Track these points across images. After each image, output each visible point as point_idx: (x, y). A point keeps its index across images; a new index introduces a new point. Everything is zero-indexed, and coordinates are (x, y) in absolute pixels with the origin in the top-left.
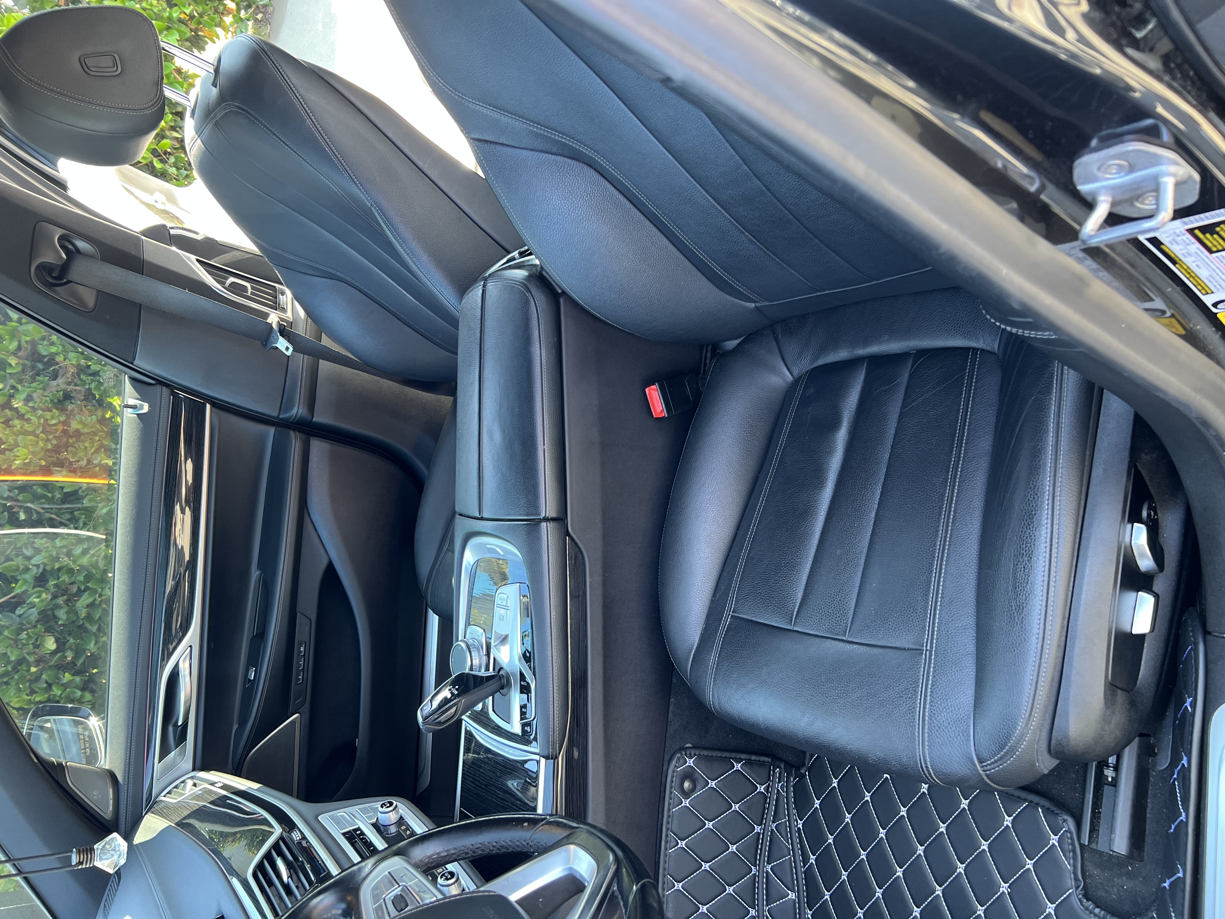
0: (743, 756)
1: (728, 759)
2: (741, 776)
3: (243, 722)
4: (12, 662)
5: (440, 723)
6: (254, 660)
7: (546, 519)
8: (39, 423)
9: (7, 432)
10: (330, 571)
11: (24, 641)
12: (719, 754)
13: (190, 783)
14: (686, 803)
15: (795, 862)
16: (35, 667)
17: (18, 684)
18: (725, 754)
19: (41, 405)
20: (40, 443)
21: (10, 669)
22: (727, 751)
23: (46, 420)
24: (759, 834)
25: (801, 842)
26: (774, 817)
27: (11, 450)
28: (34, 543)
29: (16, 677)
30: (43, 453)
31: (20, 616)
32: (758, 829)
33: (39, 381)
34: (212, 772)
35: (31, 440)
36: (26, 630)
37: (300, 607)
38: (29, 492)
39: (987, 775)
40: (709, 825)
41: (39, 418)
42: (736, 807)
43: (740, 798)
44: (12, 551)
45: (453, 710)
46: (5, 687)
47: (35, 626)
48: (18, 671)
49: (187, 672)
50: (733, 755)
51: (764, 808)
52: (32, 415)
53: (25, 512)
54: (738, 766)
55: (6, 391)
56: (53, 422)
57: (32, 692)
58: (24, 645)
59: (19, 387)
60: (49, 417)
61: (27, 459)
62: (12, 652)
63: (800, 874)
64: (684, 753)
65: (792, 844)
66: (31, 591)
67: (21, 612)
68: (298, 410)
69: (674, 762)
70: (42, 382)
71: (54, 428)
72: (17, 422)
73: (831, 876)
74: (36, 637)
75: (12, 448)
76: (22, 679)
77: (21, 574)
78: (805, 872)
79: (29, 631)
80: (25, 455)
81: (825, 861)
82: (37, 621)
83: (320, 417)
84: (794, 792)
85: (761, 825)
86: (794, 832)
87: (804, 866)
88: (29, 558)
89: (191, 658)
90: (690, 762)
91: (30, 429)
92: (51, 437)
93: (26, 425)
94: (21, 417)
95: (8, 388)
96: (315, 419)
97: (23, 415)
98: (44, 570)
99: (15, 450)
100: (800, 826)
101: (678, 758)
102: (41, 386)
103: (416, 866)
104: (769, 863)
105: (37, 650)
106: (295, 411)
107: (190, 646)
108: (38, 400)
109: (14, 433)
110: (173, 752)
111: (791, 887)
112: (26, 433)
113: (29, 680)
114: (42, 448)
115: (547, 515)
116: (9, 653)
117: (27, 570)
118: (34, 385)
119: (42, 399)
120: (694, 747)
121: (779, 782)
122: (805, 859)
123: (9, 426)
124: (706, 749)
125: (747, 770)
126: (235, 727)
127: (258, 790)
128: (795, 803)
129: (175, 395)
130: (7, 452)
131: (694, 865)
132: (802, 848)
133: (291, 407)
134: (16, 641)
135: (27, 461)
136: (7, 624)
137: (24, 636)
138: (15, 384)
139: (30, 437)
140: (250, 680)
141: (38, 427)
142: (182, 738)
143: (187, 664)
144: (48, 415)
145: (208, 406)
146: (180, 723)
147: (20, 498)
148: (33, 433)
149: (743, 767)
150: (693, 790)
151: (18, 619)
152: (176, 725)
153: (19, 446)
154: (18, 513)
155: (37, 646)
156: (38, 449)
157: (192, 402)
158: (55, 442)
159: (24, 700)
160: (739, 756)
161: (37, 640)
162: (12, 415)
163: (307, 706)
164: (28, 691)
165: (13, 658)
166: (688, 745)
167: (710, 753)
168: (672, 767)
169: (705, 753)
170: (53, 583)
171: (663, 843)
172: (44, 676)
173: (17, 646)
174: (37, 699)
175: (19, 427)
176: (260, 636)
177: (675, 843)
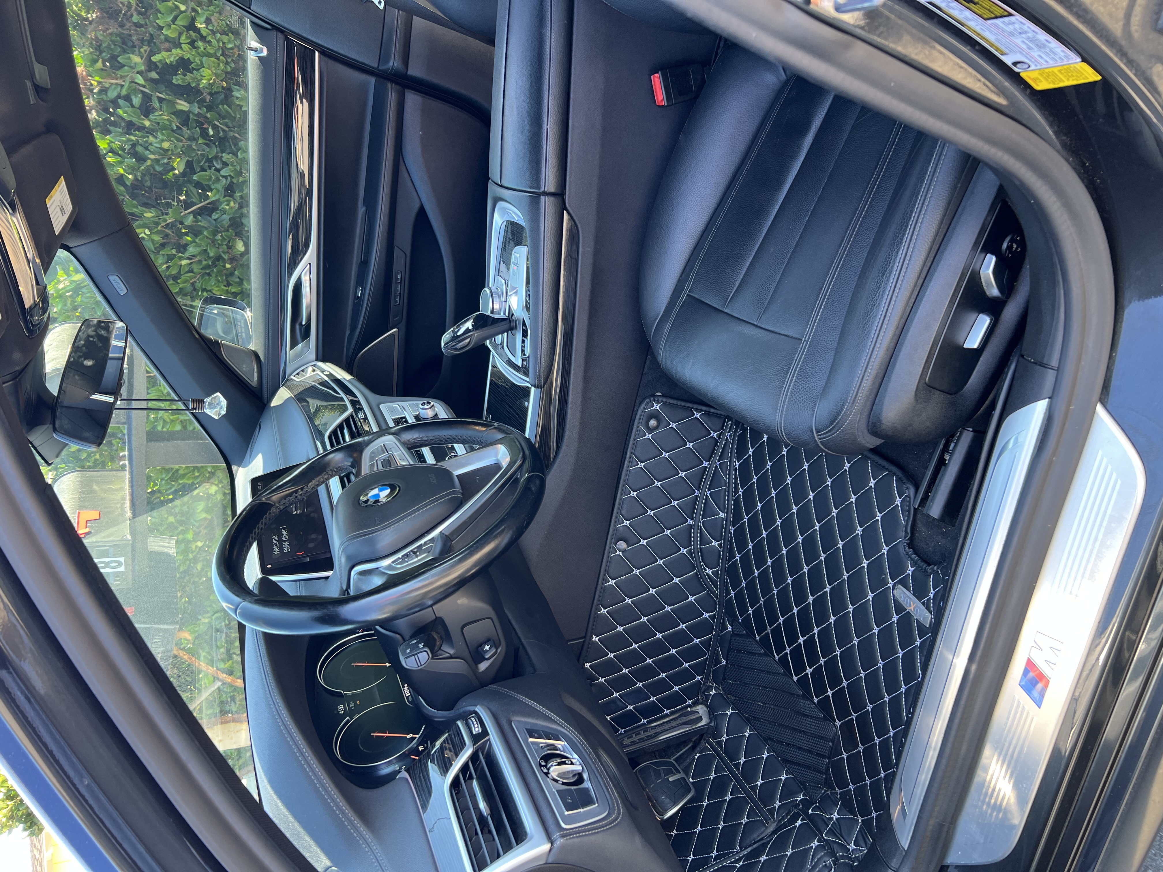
0: (704, 408)
1: (690, 409)
2: (699, 424)
3: (353, 329)
4: (212, 257)
5: (456, 349)
6: (361, 281)
7: (545, 194)
8: (219, 46)
9: (193, 53)
10: (422, 212)
11: (219, 242)
12: (683, 404)
13: (310, 369)
14: (649, 436)
15: (728, 492)
16: (230, 264)
17: (217, 276)
18: (690, 405)
19: (218, 28)
20: (221, 65)
21: (210, 263)
22: (691, 402)
23: (224, 43)
24: (706, 467)
25: (736, 479)
26: (720, 456)
27: (198, 70)
28: (222, 157)
29: (215, 270)
30: (224, 76)
31: (215, 220)
32: (705, 464)
33: (215, 4)
34: (328, 364)
35: (213, 62)
36: (221, 232)
37: (397, 241)
38: (215, 111)
39: (821, 442)
40: (666, 455)
41: (218, 41)
42: (690, 445)
43: (695, 438)
44: (205, 163)
45: (468, 340)
46: (207, 277)
47: (228, 231)
48: (216, 266)
49: (308, 284)
50: (695, 406)
51: (714, 450)
52: (212, 38)
53: (213, 129)
54: (697, 415)
55: (188, 13)
56: (230, 46)
57: (228, 285)
58: (219, 244)
59: (199, 9)
60: (226, 41)
61: (211, 79)
62: (211, 250)
63: (730, 501)
64: (652, 399)
65: (729, 479)
66: (222, 200)
67: (216, 217)
68: (394, 63)
69: (643, 405)
70: (218, 6)
71: (231, 51)
72: (200, 44)
73: (750, 505)
74: (228, 239)
75: (199, 67)
76: (220, 272)
77: (213, 183)
78: (734, 500)
79: (223, 233)
80: (210, 75)
81: (748, 494)
82: (229, 226)
83: (415, 70)
84: (738, 441)
85: (709, 461)
86: (732, 470)
87: (735, 495)
88: (218, 170)
89: (310, 273)
90: (657, 407)
91: (212, 51)
92: (229, 60)
93: (209, 47)
94: (203, 38)
95: (190, 10)
96: (410, 72)
97: (205, 37)
98: (232, 182)
99: (201, 70)
100: (737, 466)
101: (647, 402)
102: (217, 9)
103: (404, 444)
104: (709, 490)
105: (230, 251)
106: (391, 64)
107: (310, 264)
108: (216, 24)
109: (198, 54)
110: (300, 345)
111: (722, 509)
112: (209, 55)
113: (226, 275)
114: (222, 70)
115: (546, 190)
116: (209, 250)
117: (218, 180)
118: (211, 8)
119: (218, 23)
120: (663, 396)
121: (729, 432)
122: (736, 491)
123: (194, 47)
124: (672, 398)
125: (705, 419)
126: (348, 332)
127: (349, 381)
128: (737, 449)
129: (290, 43)
130: (195, 72)
131: (648, 482)
132: (736, 483)
133: (388, 61)
134: (213, 241)
135: (211, 82)
136: (206, 226)
137: (219, 237)
138: (196, 7)
139: (213, 59)
140: (358, 297)
141: (218, 49)
142: (306, 334)
143: (308, 278)
144: (225, 39)
145: (317, 53)
146: (304, 323)
147: (208, 115)
148: (214, 55)
149: (702, 417)
150: (657, 428)
151: (214, 222)
152: (301, 324)
153: (204, 67)
154: (208, 129)
155: (229, 247)
156: (219, 72)
157: (303, 48)
158: (233, 65)
159: (223, 290)
160: (700, 407)
161: (229, 242)
162: (196, 36)
163: (404, 323)
164: (225, 283)
165: (212, 254)
166: (658, 394)
167: (675, 402)
168: (641, 408)
169: (672, 401)
170: (239, 194)
171: (626, 462)
172: (236, 272)
173: (215, 245)
174: (233, 290)
175: (202, 49)
176: (364, 263)
177: (635, 463)
